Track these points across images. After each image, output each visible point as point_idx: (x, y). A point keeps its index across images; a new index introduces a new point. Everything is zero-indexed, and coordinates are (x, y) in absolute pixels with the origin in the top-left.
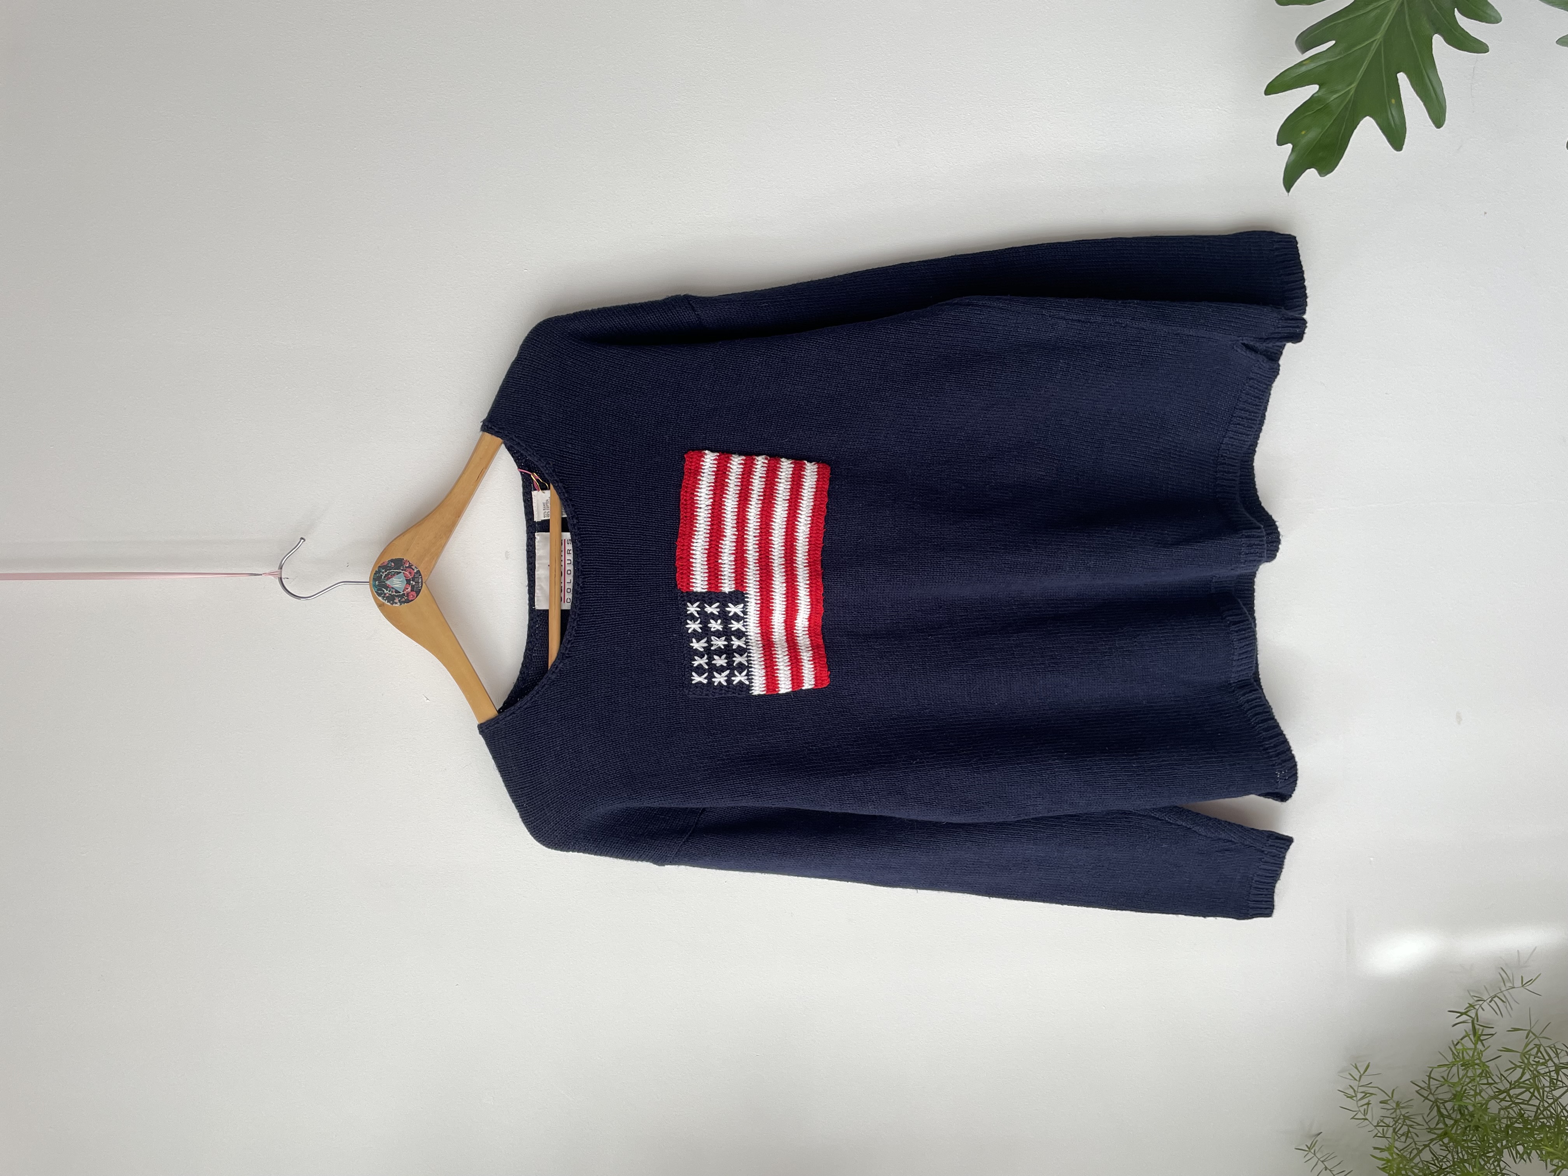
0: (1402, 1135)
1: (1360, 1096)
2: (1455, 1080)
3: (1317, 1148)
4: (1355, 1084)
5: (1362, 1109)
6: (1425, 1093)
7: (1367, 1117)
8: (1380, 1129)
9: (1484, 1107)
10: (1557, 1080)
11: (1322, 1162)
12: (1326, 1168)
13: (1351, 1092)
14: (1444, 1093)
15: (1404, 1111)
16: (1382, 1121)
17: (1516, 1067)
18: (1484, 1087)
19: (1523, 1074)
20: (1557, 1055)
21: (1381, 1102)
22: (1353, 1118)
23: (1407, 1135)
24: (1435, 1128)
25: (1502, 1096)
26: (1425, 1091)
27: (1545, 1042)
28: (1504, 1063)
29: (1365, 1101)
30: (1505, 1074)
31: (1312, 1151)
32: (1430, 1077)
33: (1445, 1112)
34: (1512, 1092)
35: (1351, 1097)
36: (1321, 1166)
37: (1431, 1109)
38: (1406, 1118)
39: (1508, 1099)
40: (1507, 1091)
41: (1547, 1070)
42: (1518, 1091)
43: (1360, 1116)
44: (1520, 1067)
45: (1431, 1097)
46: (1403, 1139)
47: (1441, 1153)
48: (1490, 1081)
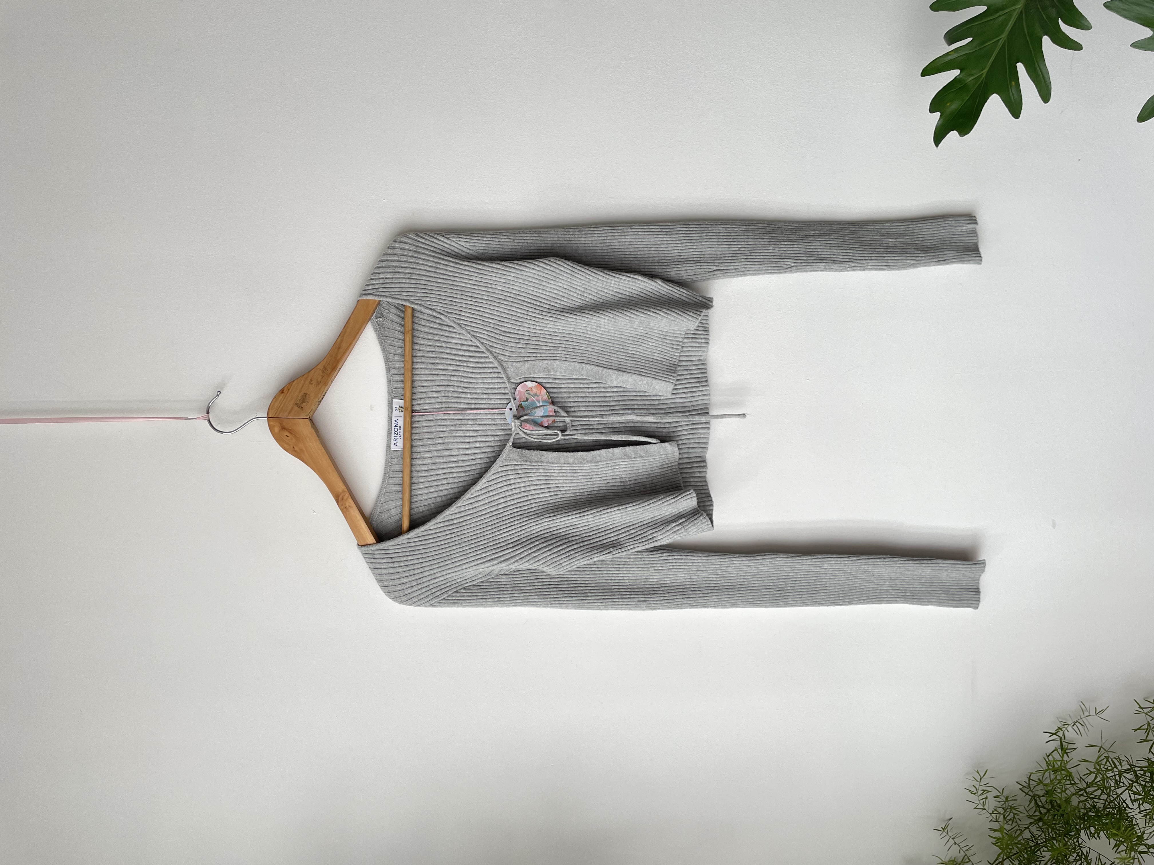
0: (1010, 820)
1: (980, 792)
2: (1047, 781)
3: (949, 829)
4: (977, 784)
5: (981, 802)
6: (1026, 790)
7: (985, 807)
8: (994, 815)
9: (1068, 801)
10: (1120, 782)
11: (953, 839)
12: (955, 843)
13: (974, 790)
14: (1040, 791)
15: (1011, 803)
16: (996, 810)
17: (1091, 772)
18: (1068, 786)
19: (1096, 778)
20: (1120, 764)
21: (995, 797)
22: (975, 808)
23: (1013, 820)
24: (1033, 815)
25: (1081, 793)
26: (1026, 788)
27: (1112, 755)
28: (1083, 769)
29: (984, 796)
30: (1083, 778)
31: (946, 831)
32: (1029, 779)
33: (1040, 804)
34: (1088, 790)
35: (974, 794)
36: (951, 842)
37: (1030, 801)
38: (1012, 808)
39: (1085, 794)
40: (1084, 789)
41: (1113, 774)
42: (1092, 789)
43: (980, 806)
44: (1094, 773)
45: (1030, 793)
46: (1010, 822)
47: (1037, 833)
48: (1073, 782)
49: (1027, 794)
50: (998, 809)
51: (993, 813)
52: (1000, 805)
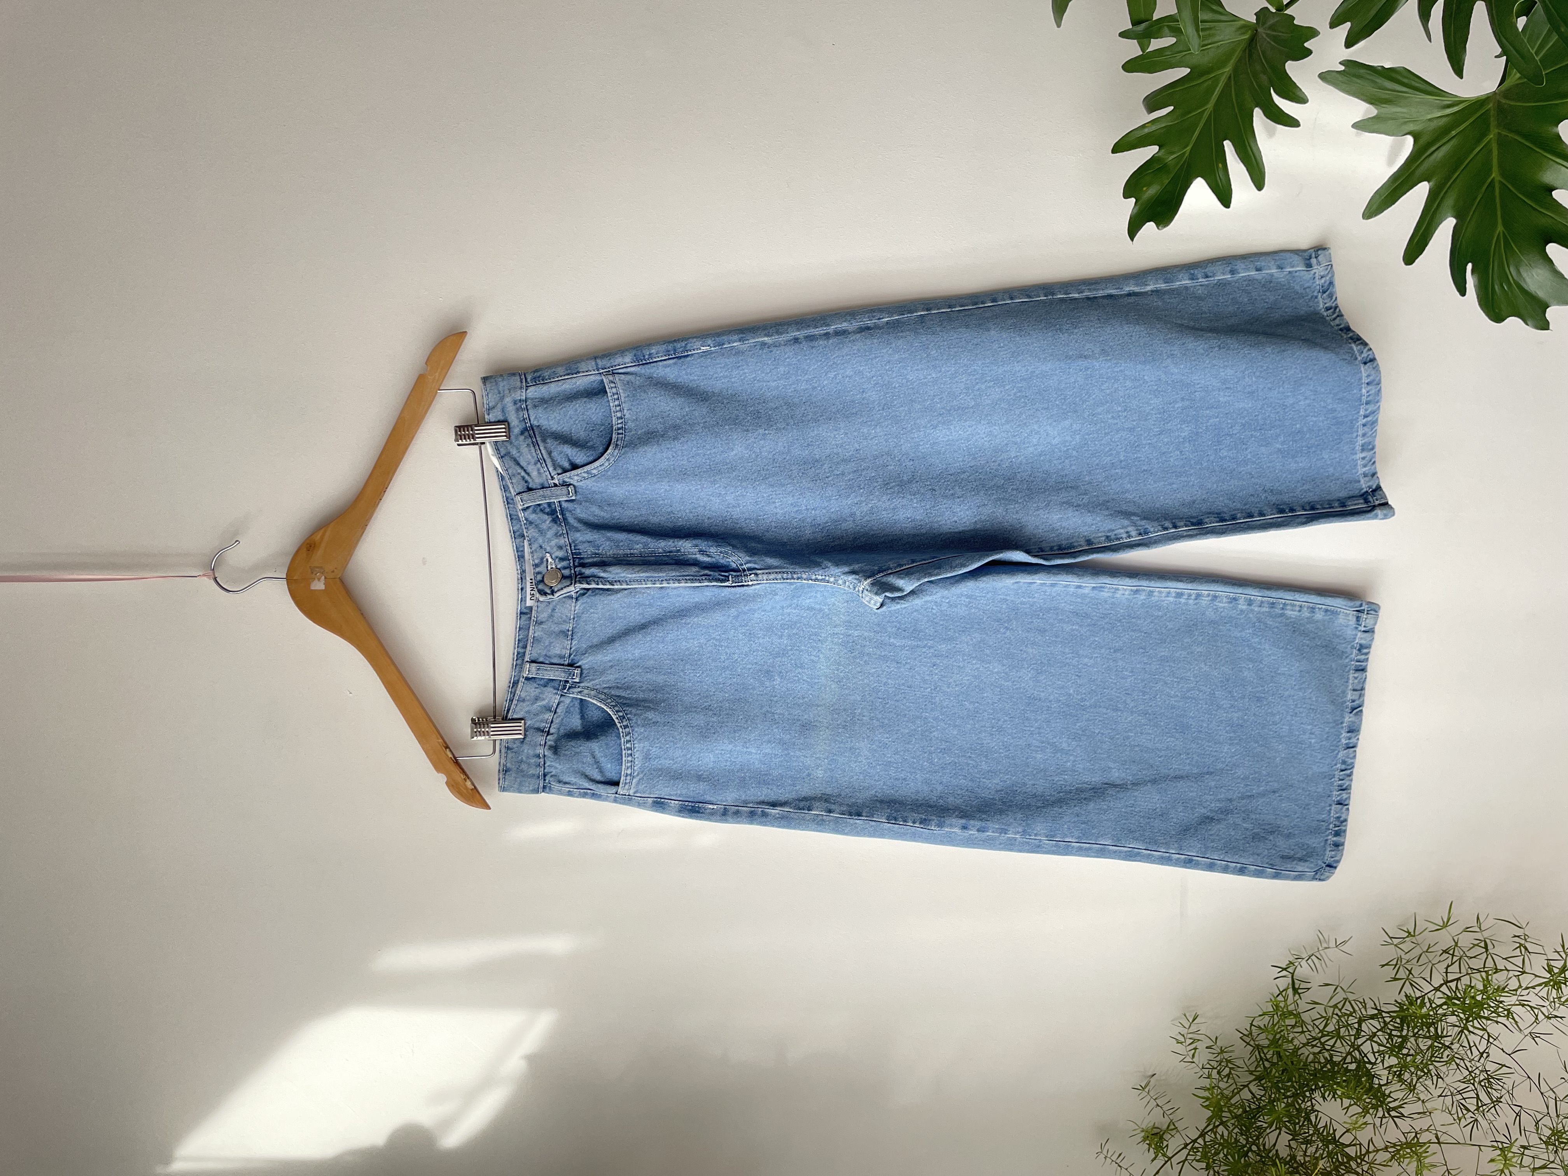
0: (1225, 1076)
1: (1188, 1042)
3: (1150, 1087)
4: (1184, 1031)
5: (1190, 1053)
6: (1247, 1040)
7: (1195, 1060)
8: (1206, 1070)
9: (1298, 1053)
10: (1360, 1030)
11: (1154, 1100)
12: (1158, 1105)
13: (1181, 1038)
14: (1264, 1040)
15: (1226, 1055)
16: (1208, 1063)
17: (1322, 1018)
19: (1328, 1024)
20: (1365, 1008)
21: (1207, 1047)
22: (1181, 1061)
23: (1228, 1076)
24: (1254, 1071)
26: (1247, 1037)
27: (1351, 997)
29: (1193, 1046)
31: (1146, 1090)
32: (1252, 1025)
35: (1181, 1043)
36: (1153, 1104)
37: (1252, 1053)
38: (1229, 1061)
43: (1188, 1059)
46: (1225, 1080)
47: (1259, 1092)
48: (1305, 1029)
49: (1248, 1044)
50: (1211, 1062)
51: (1203, 1068)
52: (1212, 1057)
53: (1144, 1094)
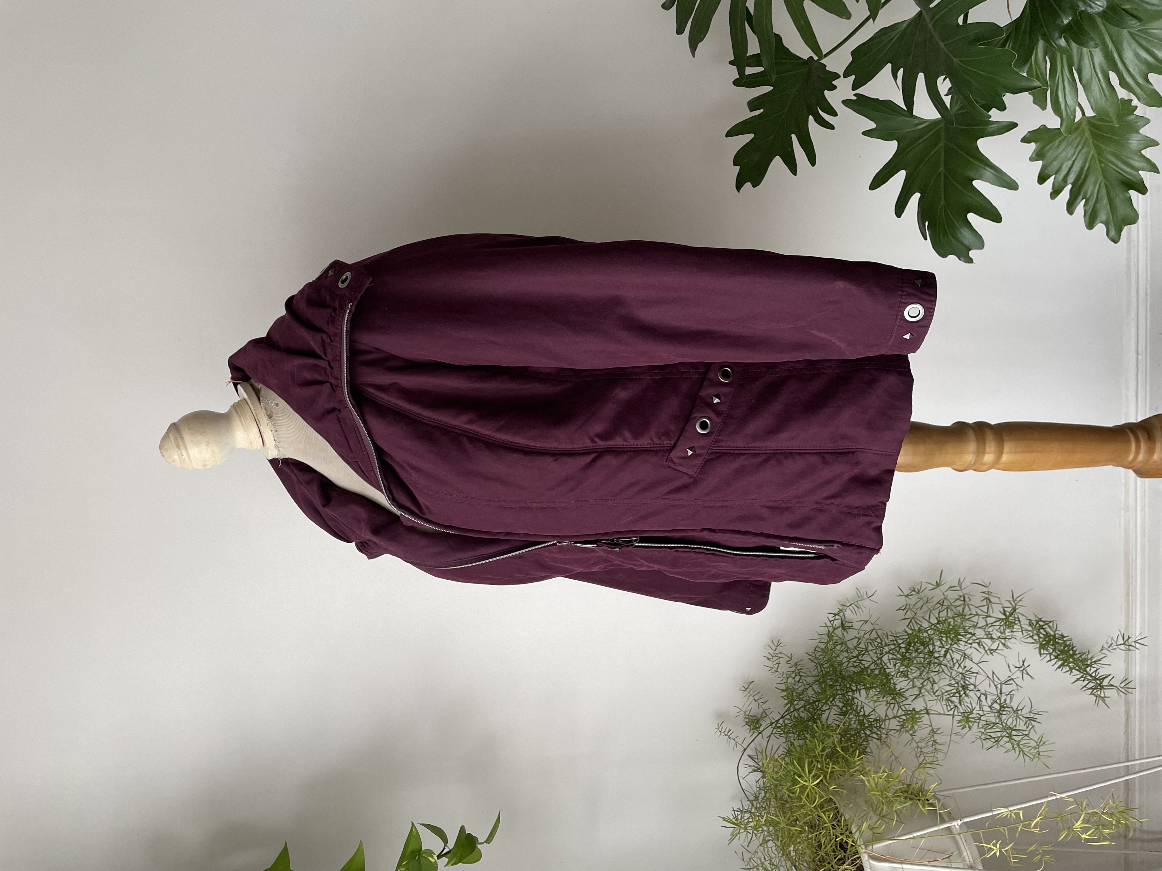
1: (774, 659)
3: (750, 689)
4: (772, 652)
5: (775, 666)
7: (778, 670)
11: (753, 696)
12: (754, 700)
13: (770, 657)
14: (823, 659)
21: (786, 662)
22: (770, 671)
26: (813, 657)
31: (748, 691)
32: (815, 650)
35: (770, 660)
37: (816, 666)
43: (774, 670)
45: (816, 660)
49: (813, 661)
50: (788, 672)
51: (784, 675)
52: (789, 668)
53: (746, 693)
